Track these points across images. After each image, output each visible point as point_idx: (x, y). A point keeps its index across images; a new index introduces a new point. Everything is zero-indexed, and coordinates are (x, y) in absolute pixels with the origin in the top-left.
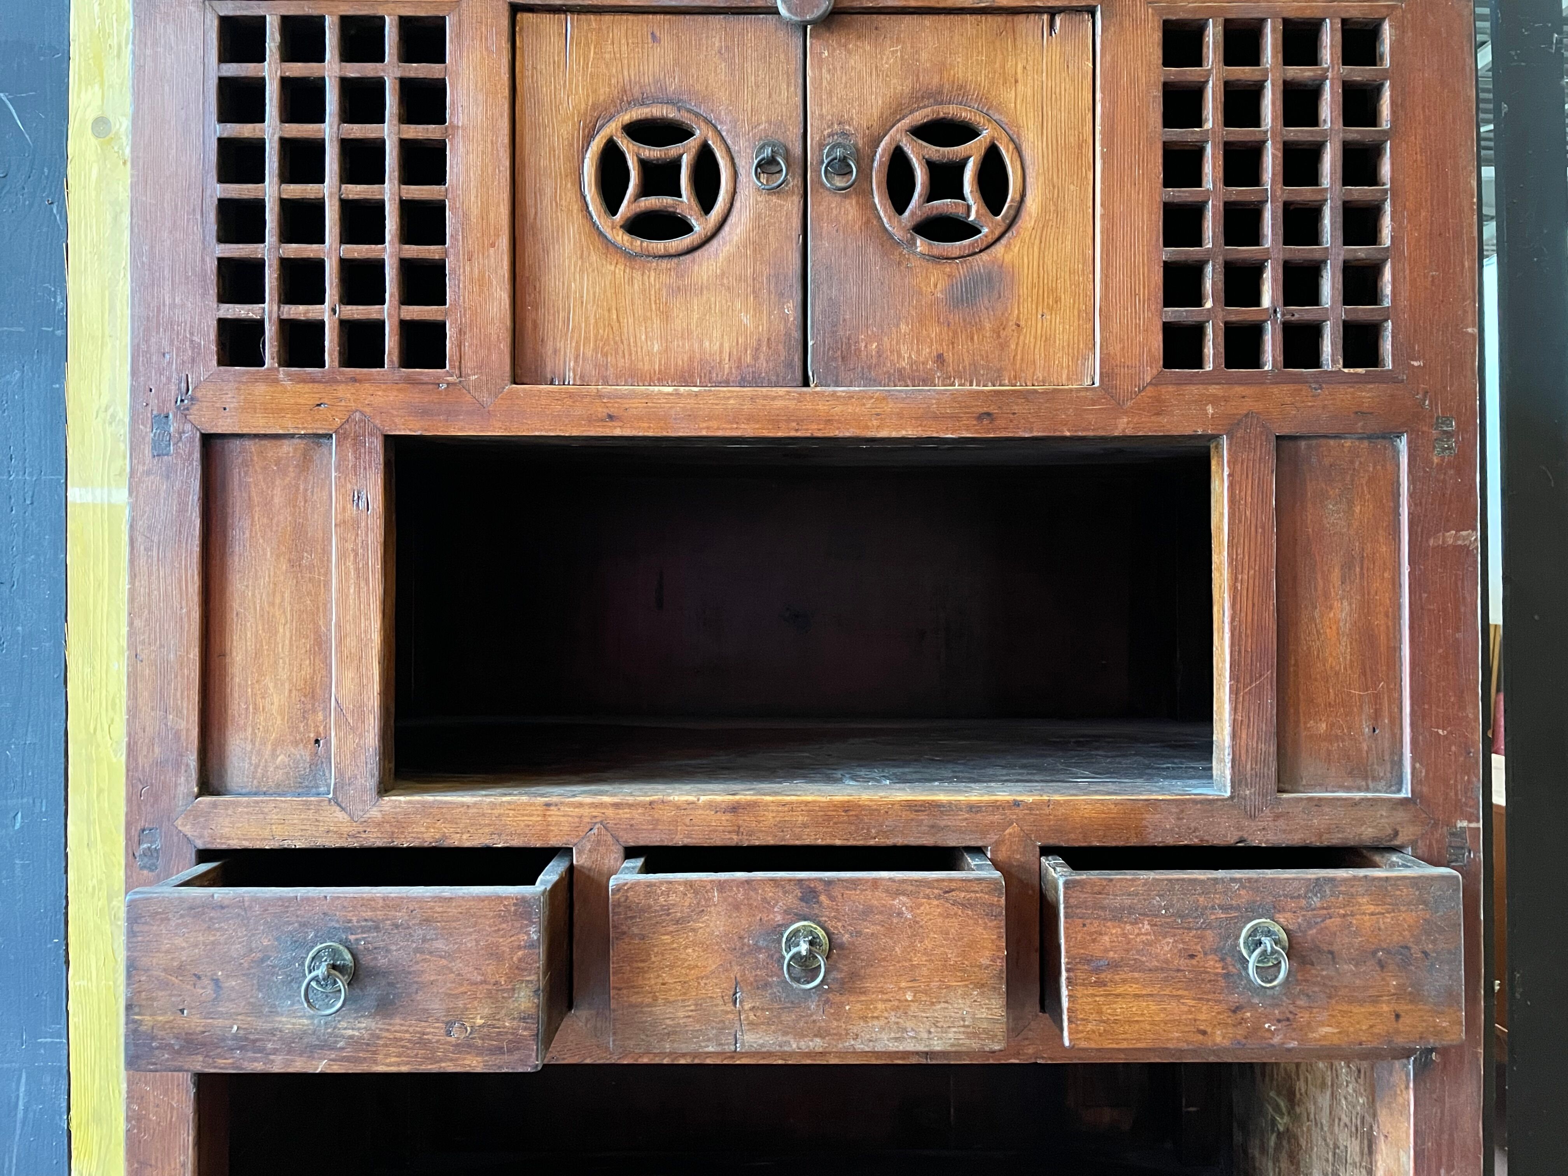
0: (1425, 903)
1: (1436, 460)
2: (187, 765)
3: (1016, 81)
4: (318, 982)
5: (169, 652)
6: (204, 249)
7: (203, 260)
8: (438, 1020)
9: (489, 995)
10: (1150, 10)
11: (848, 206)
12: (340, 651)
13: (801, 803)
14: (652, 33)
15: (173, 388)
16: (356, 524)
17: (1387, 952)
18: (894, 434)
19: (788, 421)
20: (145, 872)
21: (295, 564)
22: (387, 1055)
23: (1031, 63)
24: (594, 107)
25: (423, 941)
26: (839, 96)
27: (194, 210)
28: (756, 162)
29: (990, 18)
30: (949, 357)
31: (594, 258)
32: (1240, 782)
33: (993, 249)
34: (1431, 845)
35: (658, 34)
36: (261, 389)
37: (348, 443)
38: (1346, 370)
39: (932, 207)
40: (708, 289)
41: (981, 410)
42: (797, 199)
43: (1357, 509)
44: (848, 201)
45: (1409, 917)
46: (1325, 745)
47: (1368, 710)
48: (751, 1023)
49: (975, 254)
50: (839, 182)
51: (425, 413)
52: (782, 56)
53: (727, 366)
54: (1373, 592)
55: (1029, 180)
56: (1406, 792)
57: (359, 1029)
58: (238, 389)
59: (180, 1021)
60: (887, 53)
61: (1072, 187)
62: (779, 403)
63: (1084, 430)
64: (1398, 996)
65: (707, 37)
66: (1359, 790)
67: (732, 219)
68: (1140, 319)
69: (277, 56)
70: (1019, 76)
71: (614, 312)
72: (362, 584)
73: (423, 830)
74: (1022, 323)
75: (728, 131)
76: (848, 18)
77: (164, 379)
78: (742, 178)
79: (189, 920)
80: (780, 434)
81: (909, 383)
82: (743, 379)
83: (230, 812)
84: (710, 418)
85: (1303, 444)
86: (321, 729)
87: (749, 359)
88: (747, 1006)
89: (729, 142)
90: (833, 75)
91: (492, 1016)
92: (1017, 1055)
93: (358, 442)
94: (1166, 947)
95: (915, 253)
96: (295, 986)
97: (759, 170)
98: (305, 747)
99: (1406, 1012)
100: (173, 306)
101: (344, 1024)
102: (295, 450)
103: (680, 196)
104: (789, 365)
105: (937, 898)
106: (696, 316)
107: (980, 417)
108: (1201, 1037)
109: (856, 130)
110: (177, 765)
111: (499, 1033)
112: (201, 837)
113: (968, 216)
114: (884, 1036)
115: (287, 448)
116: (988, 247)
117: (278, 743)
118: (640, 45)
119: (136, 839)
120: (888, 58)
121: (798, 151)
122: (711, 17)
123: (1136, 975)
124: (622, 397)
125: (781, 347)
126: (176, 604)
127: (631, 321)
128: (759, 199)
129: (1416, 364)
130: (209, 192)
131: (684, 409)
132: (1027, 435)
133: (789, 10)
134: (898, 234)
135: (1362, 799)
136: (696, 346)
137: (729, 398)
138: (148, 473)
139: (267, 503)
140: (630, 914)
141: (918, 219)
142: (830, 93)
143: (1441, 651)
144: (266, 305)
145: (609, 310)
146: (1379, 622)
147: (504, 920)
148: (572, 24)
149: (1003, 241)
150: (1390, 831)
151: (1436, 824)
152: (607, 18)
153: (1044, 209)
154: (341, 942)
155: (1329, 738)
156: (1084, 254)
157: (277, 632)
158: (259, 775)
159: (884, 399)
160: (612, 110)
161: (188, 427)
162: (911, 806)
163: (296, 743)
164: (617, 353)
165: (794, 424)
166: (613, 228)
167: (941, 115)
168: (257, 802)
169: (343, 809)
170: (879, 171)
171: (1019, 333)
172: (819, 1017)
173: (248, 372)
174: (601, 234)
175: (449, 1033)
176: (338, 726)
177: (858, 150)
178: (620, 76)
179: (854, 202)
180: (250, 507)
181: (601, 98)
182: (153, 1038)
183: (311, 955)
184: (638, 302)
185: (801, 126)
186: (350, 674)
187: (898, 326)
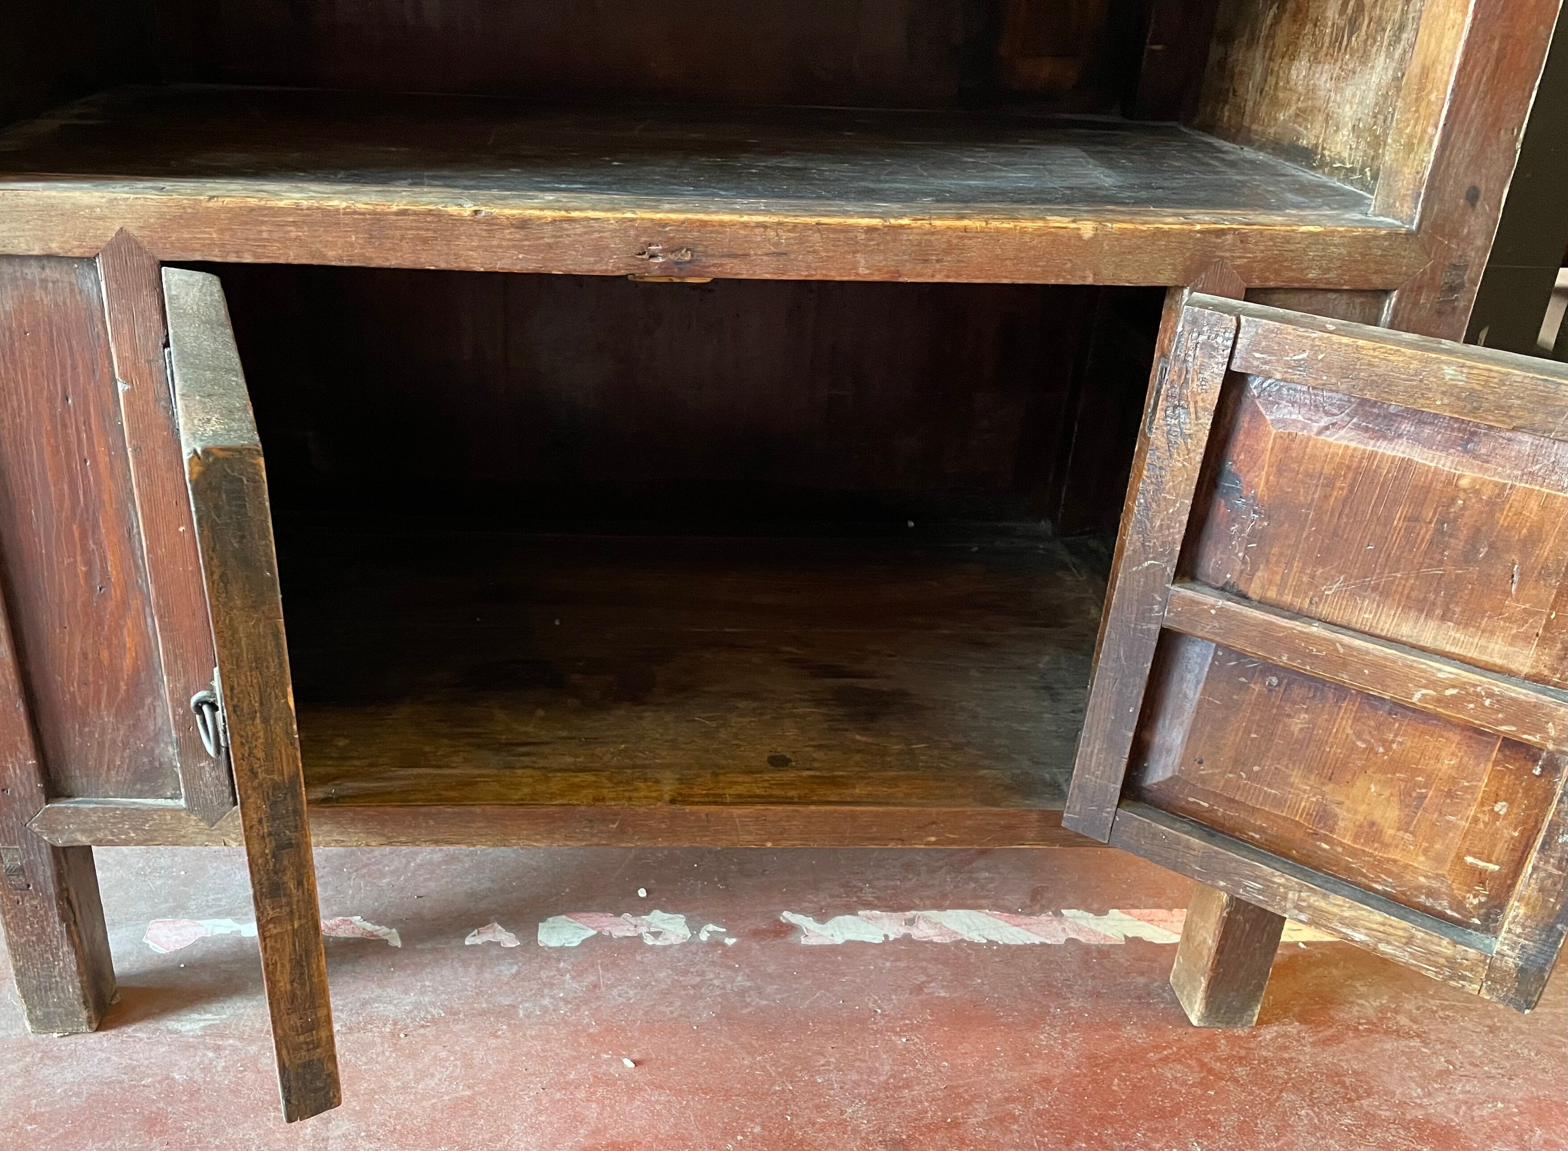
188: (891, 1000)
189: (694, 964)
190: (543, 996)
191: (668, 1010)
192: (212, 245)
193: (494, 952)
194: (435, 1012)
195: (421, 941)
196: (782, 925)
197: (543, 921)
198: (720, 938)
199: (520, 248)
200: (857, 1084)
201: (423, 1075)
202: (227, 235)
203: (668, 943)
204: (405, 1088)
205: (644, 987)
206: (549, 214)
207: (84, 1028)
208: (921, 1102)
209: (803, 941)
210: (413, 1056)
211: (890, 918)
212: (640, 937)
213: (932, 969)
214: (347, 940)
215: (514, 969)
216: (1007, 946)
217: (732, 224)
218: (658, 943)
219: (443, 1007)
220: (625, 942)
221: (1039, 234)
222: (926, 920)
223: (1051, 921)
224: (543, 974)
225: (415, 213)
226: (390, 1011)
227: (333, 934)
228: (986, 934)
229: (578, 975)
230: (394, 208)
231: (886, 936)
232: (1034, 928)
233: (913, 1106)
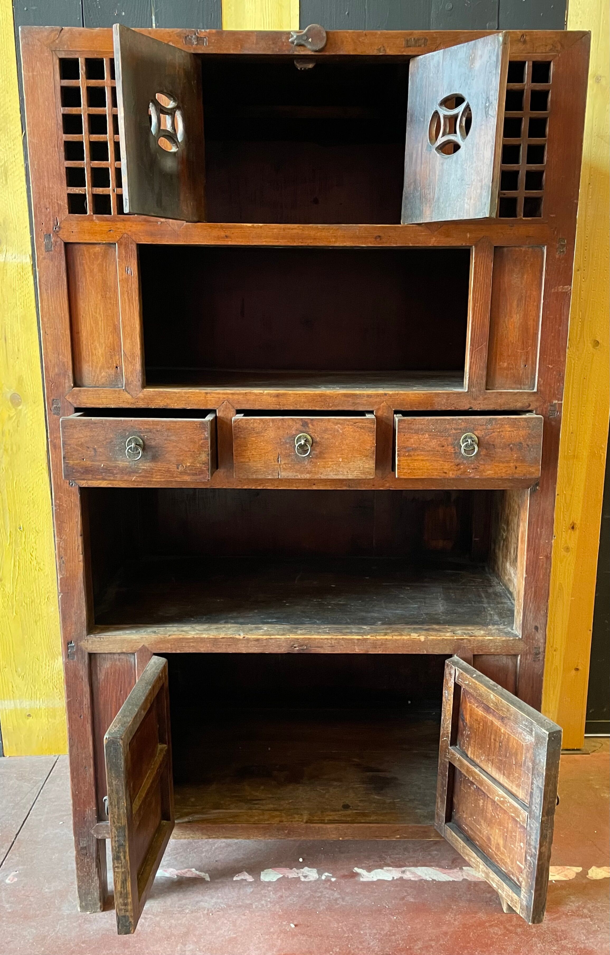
0: (529, 427)
1: (557, 256)
2: (68, 375)
4: (131, 450)
5: (58, 331)
6: (60, 163)
7: (60, 168)
8: (174, 464)
9: (191, 455)
12: (123, 332)
13: (303, 394)
15: (52, 223)
16: (127, 280)
17: (514, 445)
18: (341, 245)
19: (298, 239)
20: (56, 416)
21: (104, 297)
22: (157, 475)
25: (167, 436)
27: (54, 146)
32: (471, 386)
34: (542, 409)
36: (86, 224)
37: (123, 247)
38: (524, 218)
41: (376, 235)
43: (525, 277)
45: (522, 433)
46: (505, 371)
47: (523, 358)
48: (284, 469)
51: (152, 234)
54: (529, 310)
56: (535, 390)
57: (146, 466)
58: (78, 224)
59: (82, 463)
62: (295, 231)
63: (417, 243)
64: (517, 461)
66: (518, 389)
69: (84, 76)
72: (131, 305)
73: (159, 402)
77: (48, 219)
79: (84, 428)
80: (295, 244)
83: (86, 394)
84: (267, 237)
85: (505, 249)
86: (118, 363)
88: (283, 463)
91: (192, 463)
92: (383, 486)
93: (126, 246)
94: (434, 443)
96: (123, 451)
98: (112, 369)
99: (519, 466)
100: (49, 188)
101: (140, 465)
102: (101, 249)
105: (352, 425)
107: (376, 237)
108: (444, 474)
110: (64, 375)
111: (195, 469)
112: (76, 403)
114: (331, 473)
115: (97, 249)
117: (102, 367)
119: (51, 403)
123: (422, 453)
124: (231, 229)
126: (59, 312)
129: (552, 216)
130: (60, 138)
131: (256, 233)
132: (395, 245)
135: (518, 392)
137: (274, 229)
138: (44, 258)
139: (91, 271)
140: (240, 430)
143: (553, 334)
144: (86, 188)
146: (531, 323)
147: (196, 429)
150: (527, 404)
151: (545, 401)
154: (138, 436)
155: (508, 369)
157: (98, 325)
158: (95, 380)
159: (338, 229)
161: (59, 240)
162: (345, 395)
163: (109, 368)
165: (300, 240)
168: (96, 390)
169: (129, 393)
172: (309, 467)
173: (80, 217)
175: (178, 468)
176: (125, 361)
180: (85, 273)
182: (73, 469)
183: (128, 440)
186: (128, 341)
188: (392, 902)
189: (319, 888)
190: (262, 900)
191: (308, 906)
192: (168, 648)
193: (244, 883)
194: (222, 906)
195: (217, 878)
196: (354, 872)
197: (263, 871)
198: (329, 878)
199: (257, 647)
200: (375, 934)
201: (218, 929)
202: (173, 646)
203: (309, 880)
204: (212, 934)
205: (300, 897)
206: (265, 637)
207: (99, 910)
208: (398, 941)
209: (361, 879)
210: (215, 922)
211: (396, 870)
212: (299, 877)
213: (409, 891)
214: (190, 878)
215: (252, 890)
216: (439, 882)
217: (318, 639)
218: (306, 880)
219: (226, 904)
220: (293, 879)
221: (408, 640)
222: (409, 871)
223: (458, 872)
224: (263, 892)
225: (227, 638)
226: (206, 905)
227: (185, 876)
228: (432, 877)
229: (276, 891)
230: (221, 637)
231: (393, 878)
232: (451, 875)
233: (395, 942)
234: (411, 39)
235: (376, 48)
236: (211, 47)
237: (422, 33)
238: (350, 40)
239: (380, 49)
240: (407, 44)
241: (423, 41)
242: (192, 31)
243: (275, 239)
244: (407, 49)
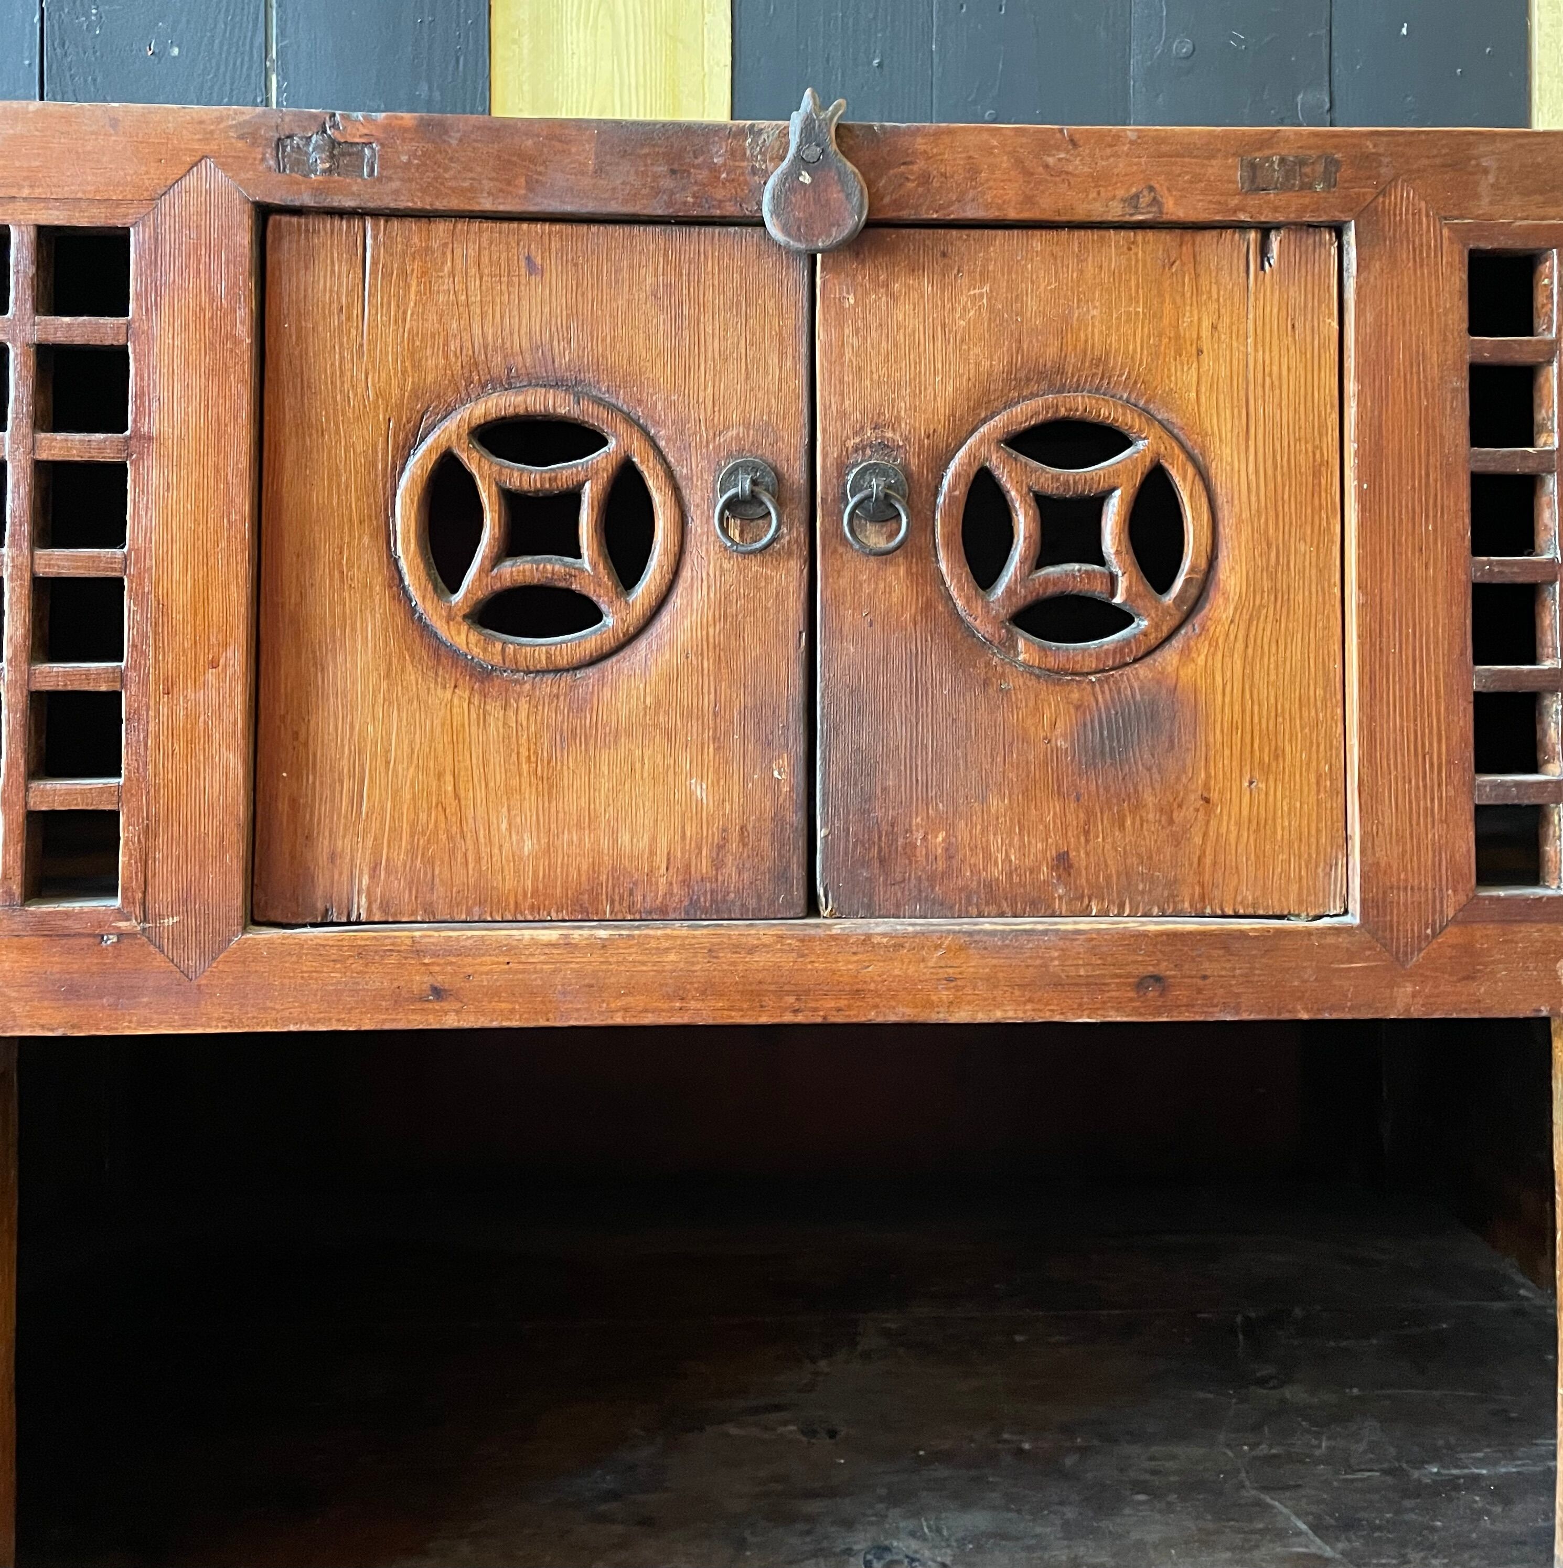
3: (1200, 352)
10: (1445, 232)
11: (891, 578)
14: (528, 258)
18: (981, 1018)
19: (780, 993)
23: (1227, 320)
24: (416, 395)
26: (875, 377)
28: (722, 501)
29: (1150, 234)
30: (1079, 858)
31: (412, 675)
33: (1158, 656)
35: (539, 261)
39: (1046, 580)
40: (629, 735)
41: (1143, 971)
42: (796, 567)
44: (891, 570)
49: (1127, 664)
50: (876, 538)
51: (73, 992)
52: (771, 304)
53: (663, 880)
55: (1226, 531)
60: (963, 299)
61: (1302, 547)
62: (761, 959)
63: (1332, 1009)
65: (631, 267)
67: (677, 600)
68: (1432, 800)
70: (1206, 346)
71: (449, 778)
74: (1214, 796)
75: (668, 440)
76: (893, 235)
78: (696, 525)
80: (764, 1020)
81: (1005, 906)
82: (694, 903)
87: (705, 866)
89: (671, 459)
90: (865, 339)
95: (1013, 662)
97: (727, 513)
103: (578, 555)
104: (781, 877)
106: (605, 785)
107: (1141, 984)
109: (906, 439)
113: (1113, 595)
116: (1150, 652)
118: (505, 279)
120: (964, 308)
121: (797, 474)
122: (636, 229)
124: (462, 952)
125: (766, 843)
127: (481, 794)
128: (726, 565)
131: (579, 973)
132: (1229, 1018)
133: (786, 230)
134: (983, 628)
136: (605, 844)
137: (667, 950)
141: (1019, 602)
142: (859, 372)
145: (440, 776)
148: (375, 238)
149: (1177, 643)
152: (441, 228)
153: (1252, 586)
156: (1326, 674)
159: (961, 948)
160: (451, 398)
164: (452, 853)
165: (791, 999)
166: (450, 618)
167: (1063, 412)
170: (947, 515)
171: (1208, 814)
174: (425, 629)
177: (909, 476)
178: (466, 336)
179: (902, 571)
181: (430, 378)
184: (496, 759)
185: (806, 431)
187: (984, 799)
234: (1268, 159)
235: (1121, 193)
236: (396, 184)
237: (1316, 135)
238: (1005, 162)
239: (1137, 196)
240: (1253, 180)
241: (1320, 168)
242: (314, 117)
243: (669, 998)
244: (1253, 201)
